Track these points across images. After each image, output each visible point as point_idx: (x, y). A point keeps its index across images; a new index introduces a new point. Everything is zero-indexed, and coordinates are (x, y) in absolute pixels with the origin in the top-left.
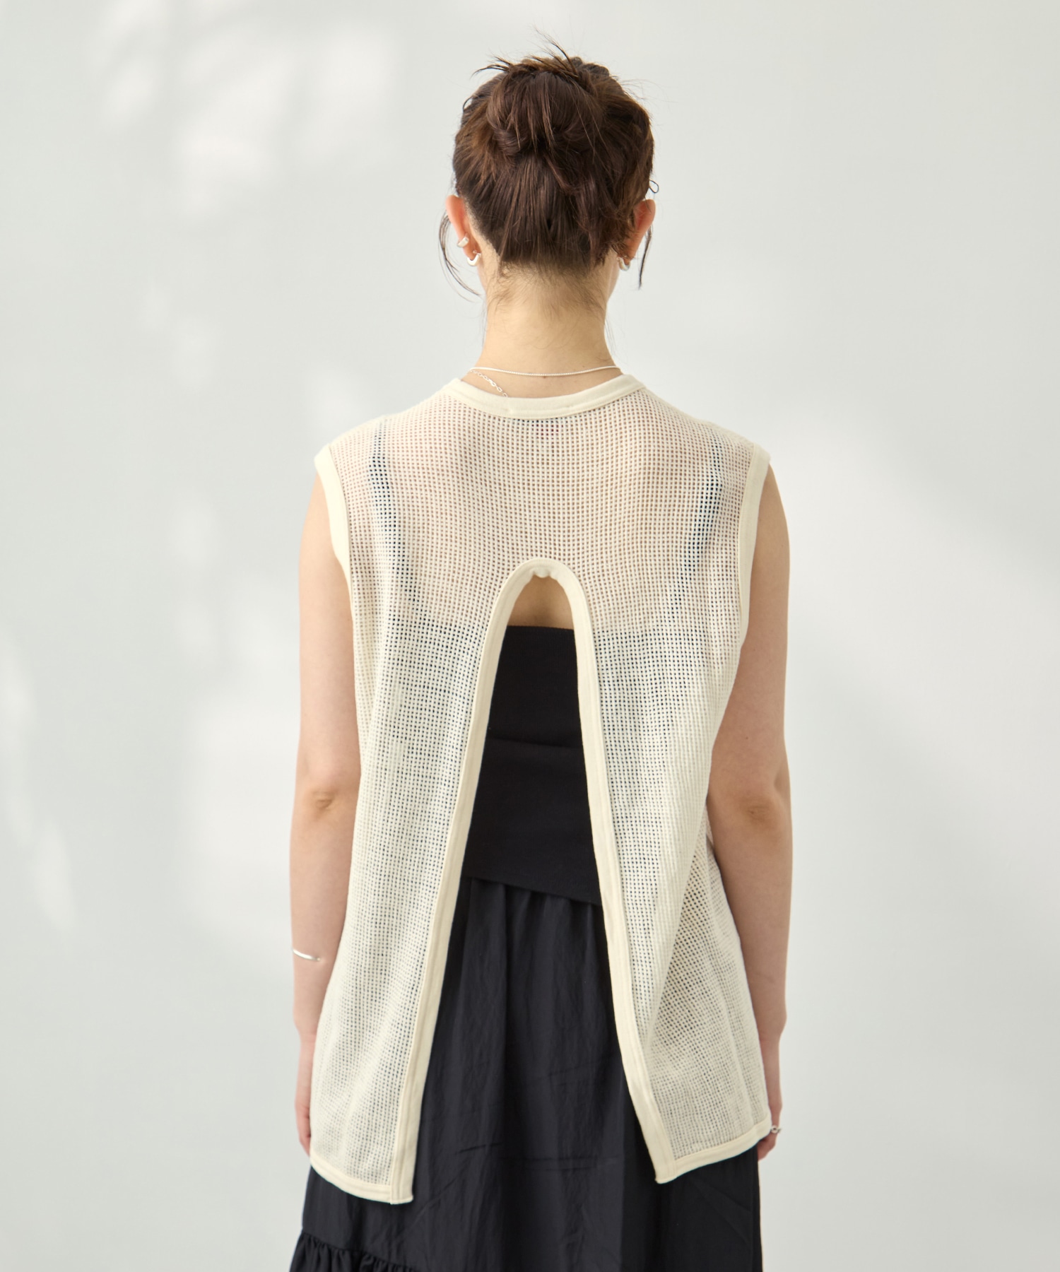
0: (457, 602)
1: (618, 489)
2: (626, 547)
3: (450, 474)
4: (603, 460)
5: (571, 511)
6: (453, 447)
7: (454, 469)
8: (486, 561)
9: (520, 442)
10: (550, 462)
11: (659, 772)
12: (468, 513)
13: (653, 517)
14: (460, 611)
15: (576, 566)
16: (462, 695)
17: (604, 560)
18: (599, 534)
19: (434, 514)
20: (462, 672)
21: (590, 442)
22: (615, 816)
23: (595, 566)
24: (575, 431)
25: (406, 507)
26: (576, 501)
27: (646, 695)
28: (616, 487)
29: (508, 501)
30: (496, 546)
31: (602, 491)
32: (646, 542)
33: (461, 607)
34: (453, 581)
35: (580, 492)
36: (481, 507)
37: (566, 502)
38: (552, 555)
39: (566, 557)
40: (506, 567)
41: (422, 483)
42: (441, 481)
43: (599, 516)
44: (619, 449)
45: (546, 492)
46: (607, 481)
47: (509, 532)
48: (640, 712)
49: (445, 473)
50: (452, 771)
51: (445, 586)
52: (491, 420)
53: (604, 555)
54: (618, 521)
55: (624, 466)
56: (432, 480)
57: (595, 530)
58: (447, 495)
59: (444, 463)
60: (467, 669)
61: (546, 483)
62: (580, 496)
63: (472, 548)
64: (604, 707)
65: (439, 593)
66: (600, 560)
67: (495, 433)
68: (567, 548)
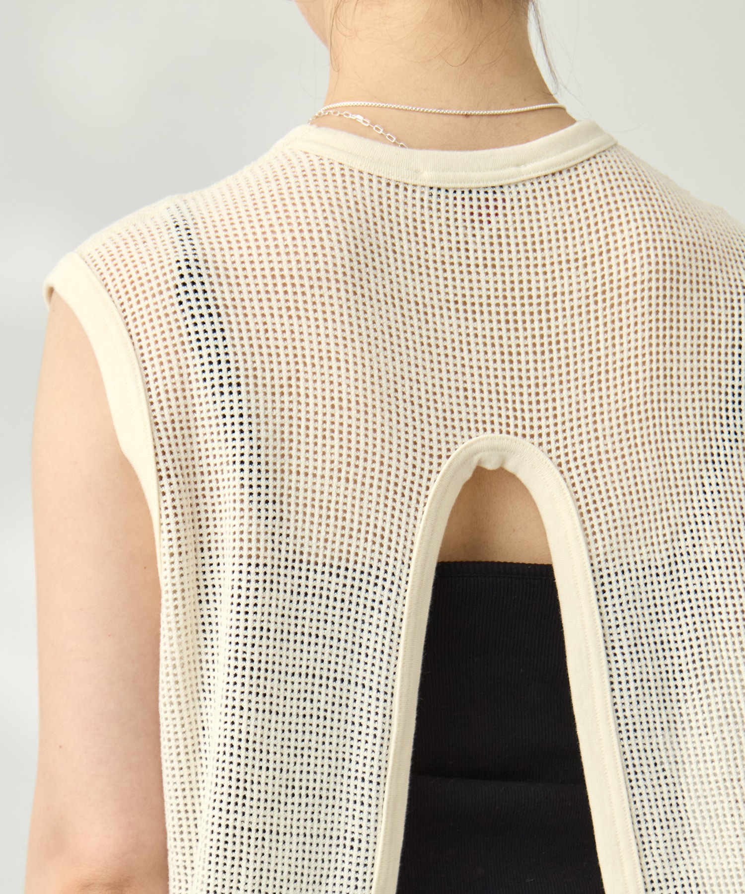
0: (356, 518)
1: (616, 309)
2: (635, 410)
3: (333, 284)
4: (585, 258)
5: (538, 349)
6: (334, 237)
7: (340, 276)
8: (403, 442)
9: (444, 229)
10: (497, 263)
11: (717, 799)
12: (367, 355)
13: (675, 357)
14: (362, 535)
15: (553, 446)
16: (375, 685)
17: (600, 434)
18: (588, 388)
19: (308, 360)
20: (372, 644)
21: (560, 228)
22: (648, 880)
23: (585, 445)
24: (533, 209)
25: (256, 350)
26: (545, 332)
27: (684, 668)
28: (612, 306)
29: (432, 334)
30: (416, 415)
31: (588, 312)
32: (666, 401)
33: (363, 528)
34: (347, 480)
35: (552, 315)
36: (388, 345)
37: (529, 333)
38: (512, 429)
39: (536, 432)
40: (435, 452)
41: (283, 304)
42: (317, 299)
43: (587, 356)
44: (611, 239)
45: (494, 317)
46: (596, 295)
47: (437, 389)
48: (674, 697)
49: (324, 283)
50: (364, 823)
51: (334, 490)
52: (392, 189)
53: (599, 426)
54: (619, 364)
55: (622, 267)
56: (299, 297)
57: (580, 382)
58: (330, 324)
59: (321, 265)
60: (380, 639)
61: (493, 301)
62: (553, 323)
63: (378, 419)
64: (617, 693)
65: (325, 504)
66: (592, 435)
67: (401, 212)
68: (535, 415)
